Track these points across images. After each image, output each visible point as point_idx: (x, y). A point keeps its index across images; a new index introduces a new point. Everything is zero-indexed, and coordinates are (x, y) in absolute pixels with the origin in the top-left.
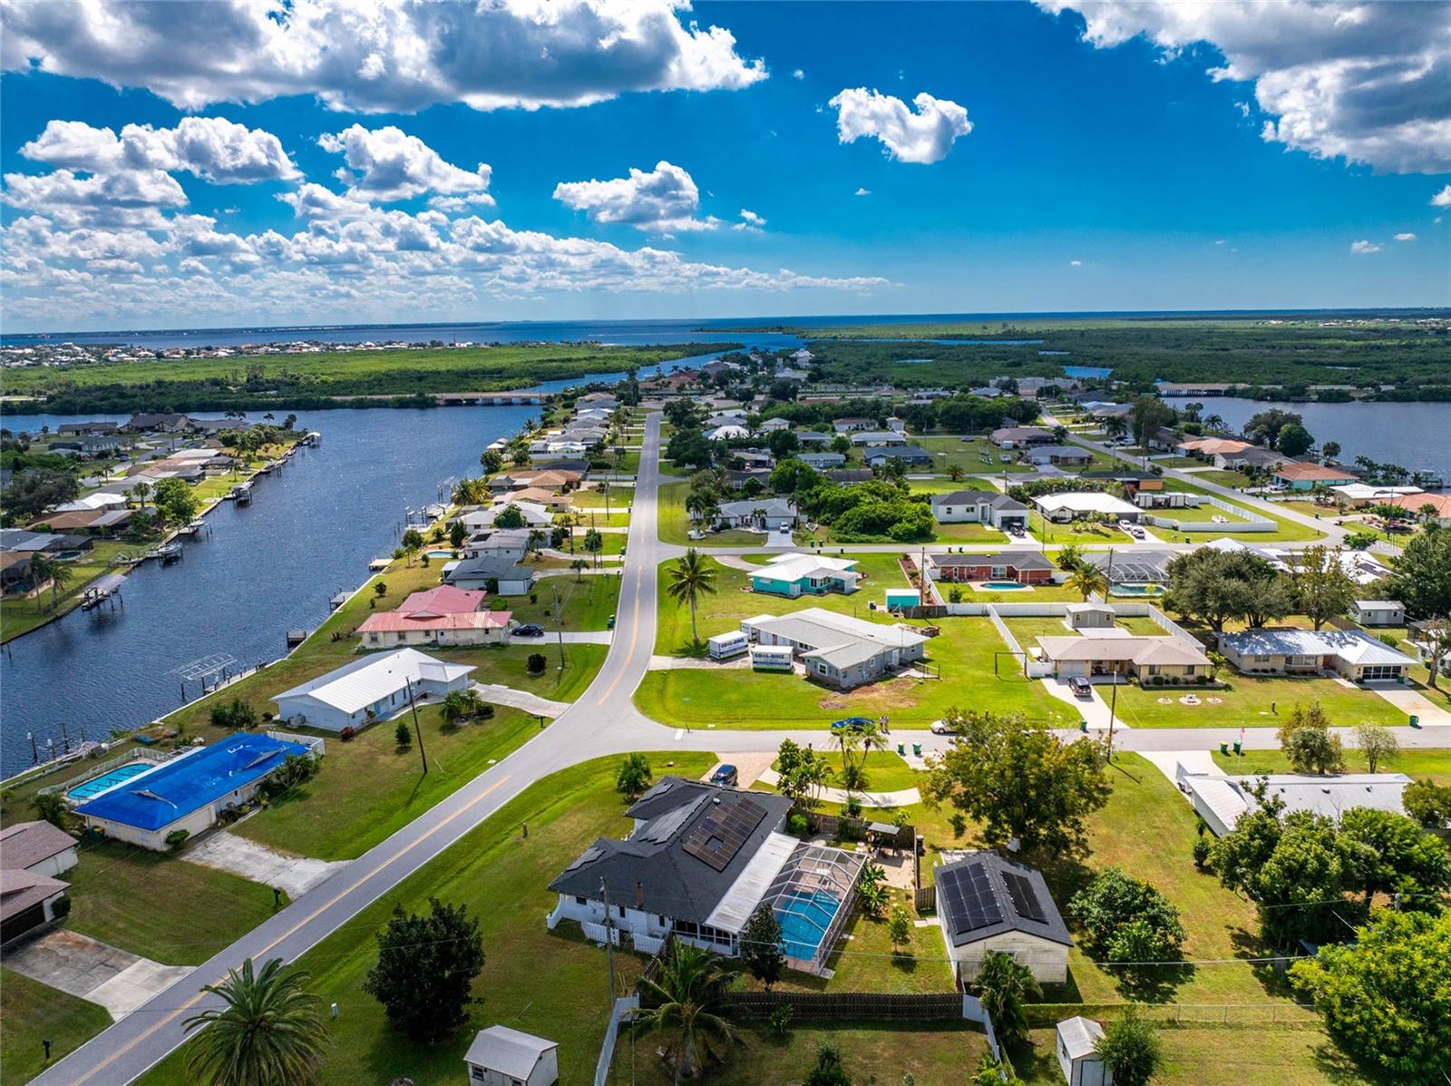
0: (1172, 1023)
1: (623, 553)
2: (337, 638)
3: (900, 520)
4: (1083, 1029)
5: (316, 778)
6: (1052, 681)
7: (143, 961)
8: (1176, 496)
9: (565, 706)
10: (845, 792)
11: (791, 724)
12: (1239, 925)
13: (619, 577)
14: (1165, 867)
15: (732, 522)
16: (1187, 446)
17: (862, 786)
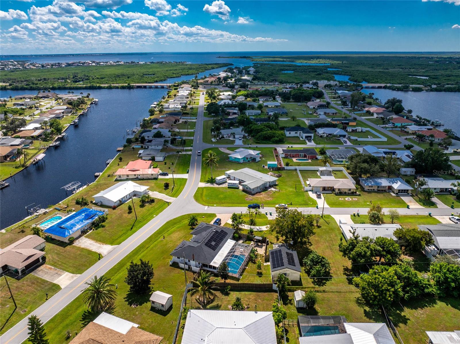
0: (324, 291)
1: (192, 146)
2: (109, 176)
3: (275, 137)
4: (300, 293)
5: (107, 221)
6: (311, 192)
7: (67, 273)
8: (359, 129)
9: (174, 198)
10: (250, 226)
11: (237, 205)
12: (347, 265)
13: (190, 155)
14: (331, 249)
15: (225, 136)
16: (366, 109)
17: (254, 225)
